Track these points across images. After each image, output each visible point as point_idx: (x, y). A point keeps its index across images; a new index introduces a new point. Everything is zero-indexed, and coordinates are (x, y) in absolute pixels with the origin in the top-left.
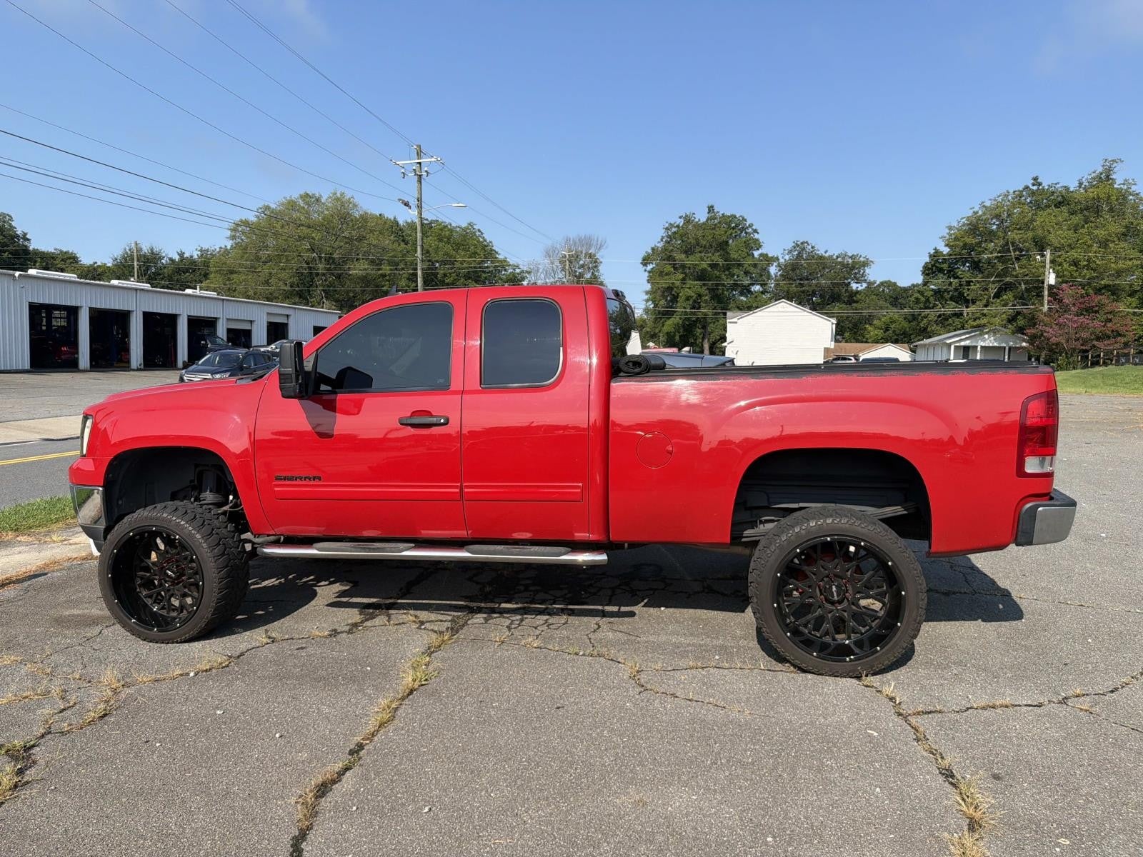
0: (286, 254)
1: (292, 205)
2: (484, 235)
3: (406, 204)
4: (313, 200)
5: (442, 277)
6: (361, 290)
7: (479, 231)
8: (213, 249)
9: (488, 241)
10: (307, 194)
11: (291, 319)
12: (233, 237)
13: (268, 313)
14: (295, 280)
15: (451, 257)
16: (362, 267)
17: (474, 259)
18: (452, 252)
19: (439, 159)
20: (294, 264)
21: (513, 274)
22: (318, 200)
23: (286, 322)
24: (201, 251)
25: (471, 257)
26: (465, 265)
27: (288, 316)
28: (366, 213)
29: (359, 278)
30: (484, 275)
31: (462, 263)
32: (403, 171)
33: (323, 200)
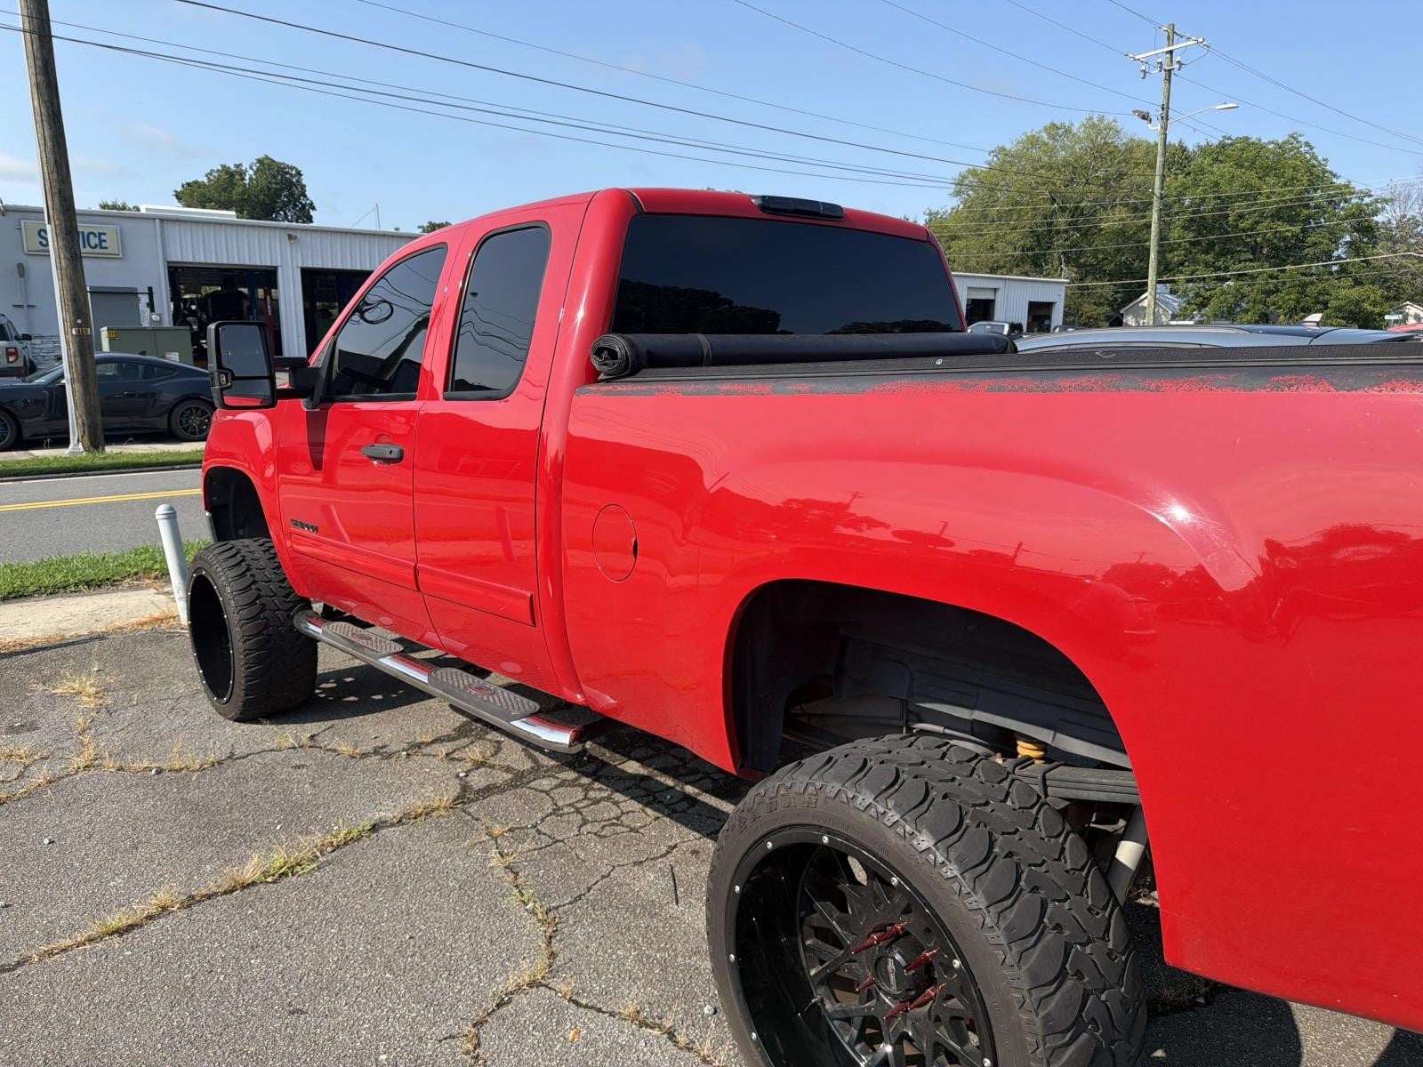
0: (1018, 207)
1: (1033, 141)
2: (1314, 150)
3: (1145, 117)
4: (1061, 131)
5: (1234, 221)
6: (1116, 249)
7: (1307, 144)
8: (944, 210)
9: (1320, 158)
10: (1054, 125)
11: (999, 294)
12: (958, 193)
13: (969, 288)
14: (1029, 242)
15: (1251, 187)
16: (1118, 216)
17: (1290, 188)
18: (1256, 182)
19: (1201, 40)
20: (1027, 221)
21: (1358, 206)
22: (1068, 131)
23: (992, 298)
24: (930, 214)
25: (1285, 185)
26: (1274, 199)
27: (995, 290)
28: (1132, 140)
29: (1114, 232)
30: (1306, 212)
31: (1268, 197)
32: (1143, 68)
33: (1074, 130)
